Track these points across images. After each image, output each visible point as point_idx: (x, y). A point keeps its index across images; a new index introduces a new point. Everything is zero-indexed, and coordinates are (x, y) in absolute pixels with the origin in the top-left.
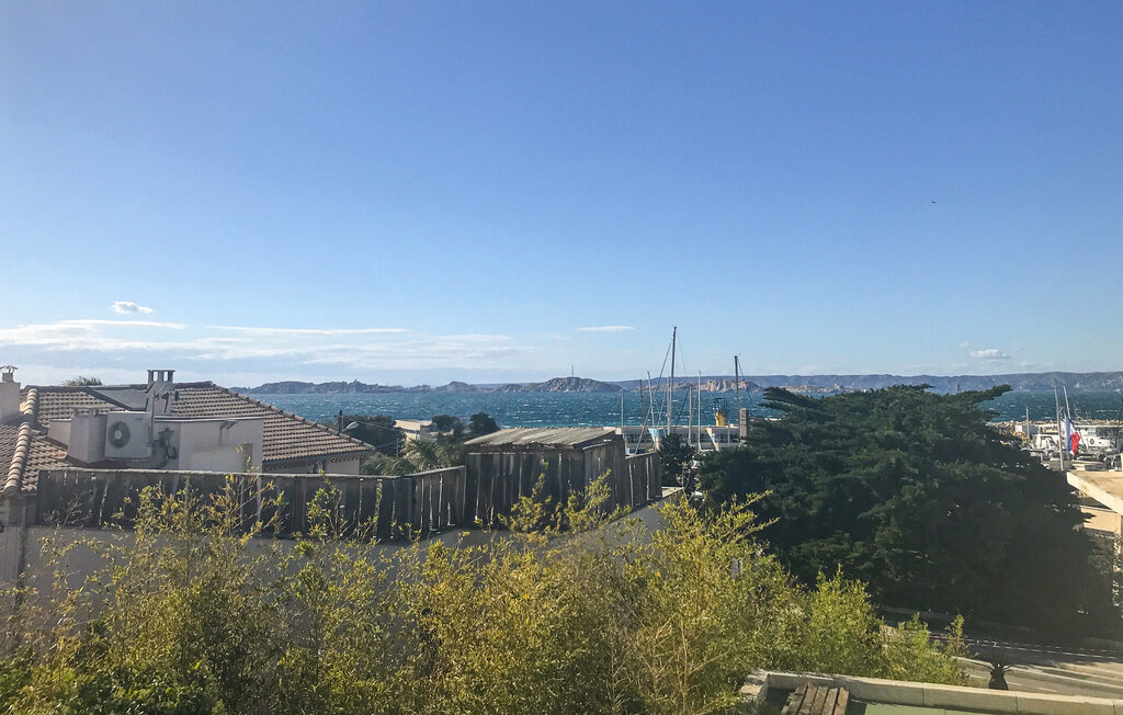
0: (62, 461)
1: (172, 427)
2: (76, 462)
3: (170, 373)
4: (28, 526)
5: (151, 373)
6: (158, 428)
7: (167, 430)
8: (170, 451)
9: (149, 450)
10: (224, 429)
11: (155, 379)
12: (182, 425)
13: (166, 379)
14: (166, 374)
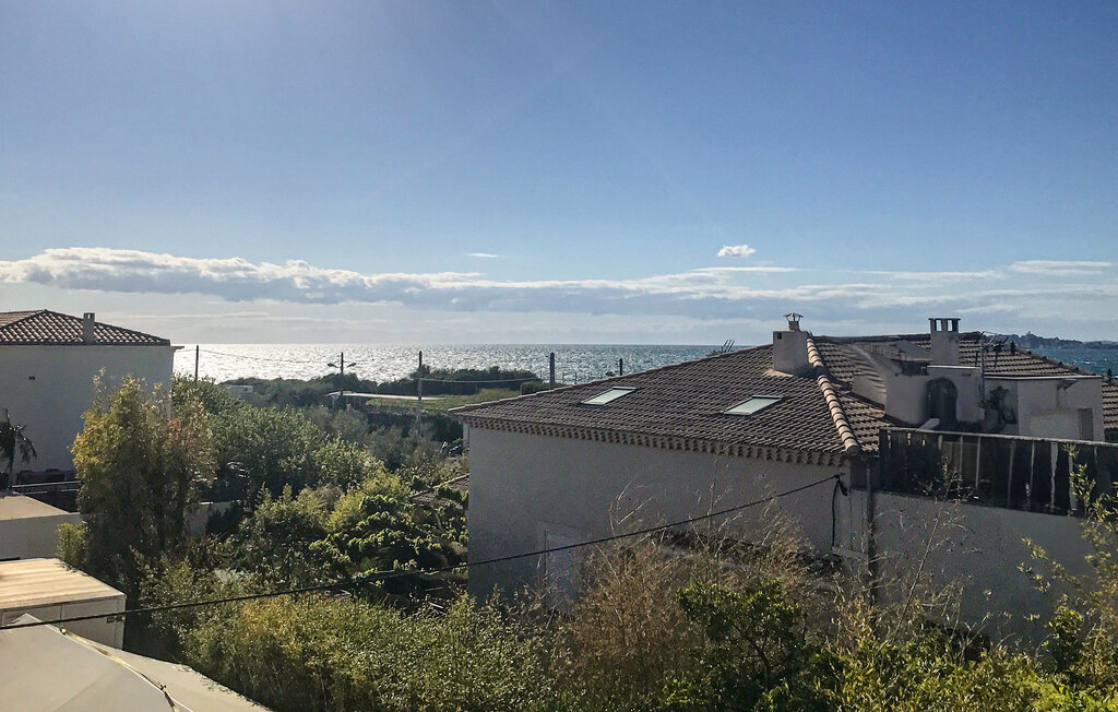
0: (880, 419)
1: (1005, 386)
2: (896, 422)
3: (955, 322)
4: (874, 491)
5: (933, 322)
6: (989, 387)
7: (1000, 388)
8: (1008, 414)
9: (982, 411)
10: (1062, 389)
11: (939, 328)
12: (1019, 384)
13: (950, 329)
14: (950, 322)
